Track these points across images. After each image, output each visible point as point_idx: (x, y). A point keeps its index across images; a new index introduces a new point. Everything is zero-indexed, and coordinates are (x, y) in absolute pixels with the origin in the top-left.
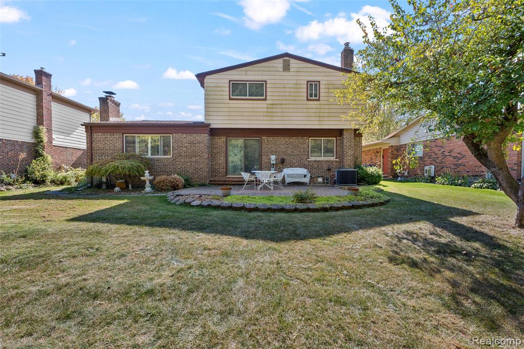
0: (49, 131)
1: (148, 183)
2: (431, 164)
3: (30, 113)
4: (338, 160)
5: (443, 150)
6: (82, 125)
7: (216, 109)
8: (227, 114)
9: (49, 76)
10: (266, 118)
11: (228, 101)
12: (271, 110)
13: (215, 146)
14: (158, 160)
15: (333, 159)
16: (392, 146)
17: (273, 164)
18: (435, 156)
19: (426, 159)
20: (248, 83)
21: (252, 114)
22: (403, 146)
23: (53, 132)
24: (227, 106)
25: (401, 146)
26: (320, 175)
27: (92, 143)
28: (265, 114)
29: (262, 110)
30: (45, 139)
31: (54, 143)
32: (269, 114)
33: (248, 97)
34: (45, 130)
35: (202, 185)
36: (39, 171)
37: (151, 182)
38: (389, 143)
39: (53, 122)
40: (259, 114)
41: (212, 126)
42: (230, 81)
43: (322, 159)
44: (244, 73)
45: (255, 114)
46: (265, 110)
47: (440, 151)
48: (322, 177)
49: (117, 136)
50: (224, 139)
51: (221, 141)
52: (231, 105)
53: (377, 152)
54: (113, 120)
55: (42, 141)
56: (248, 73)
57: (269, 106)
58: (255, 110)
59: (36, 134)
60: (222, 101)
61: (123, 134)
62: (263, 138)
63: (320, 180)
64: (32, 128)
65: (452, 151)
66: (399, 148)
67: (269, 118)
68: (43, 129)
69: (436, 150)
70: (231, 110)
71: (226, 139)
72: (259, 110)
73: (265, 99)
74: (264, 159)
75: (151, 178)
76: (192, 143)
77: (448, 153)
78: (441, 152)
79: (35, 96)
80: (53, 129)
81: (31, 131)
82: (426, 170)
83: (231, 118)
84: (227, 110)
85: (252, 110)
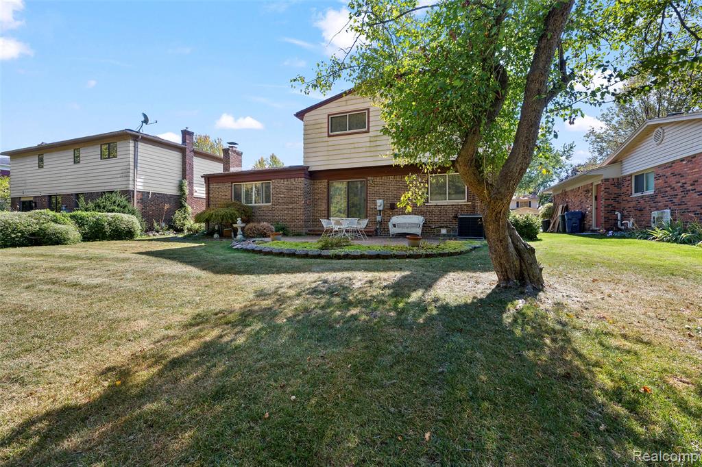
0: (191, 184)
1: (239, 230)
2: (666, 207)
3: (177, 169)
4: (470, 203)
5: (683, 181)
6: (202, 177)
7: (315, 150)
8: (326, 153)
9: (191, 134)
10: (368, 154)
11: (327, 139)
12: (374, 144)
13: (316, 191)
14: (260, 208)
15: (463, 202)
16: (607, 180)
17: (380, 211)
18: (672, 193)
19: (659, 198)
20: (348, 114)
21: (353, 151)
22: (627, 179)
23: (194, 185)
24: (326, 144)
25: (624, 178)
26: (443, 225)
27: (209, 193)
28: (368, 149)
29: (364, 145)
30: (187, 192)
31: (195, 195)
32: (373, 149)
33: (348, 131)
34: (187, 183)
35: (298, 235)
36: (180, 220)
37: (243, 229)
38: (602, 175)
39: (194, 175)
40: (360, 150)
41: (311, 169)
42: (329, 115)
43: (447, 202)
44: (344, 103)
45: (356, 150)
46: (368, 144)
47: (679, 182)
48: (446, 227)
49: (228, 185)
50: (325, 182)
51: (322, 185)
52: (330, 143)
53: (588, 191)
54: (233, 170)
55: (185, 194)
56: (349, 103)
57: (372, 139)
58: (356, 146)
59: (181, 187)
60: (321, 140)
61: (232, 183)
62: (369, 178)
63: (444, 231)
64: (177, 182)
65: (697, 181)
66: (621, 182)
67: (372, 154)
68: (186, 182)
69: (672, 181)
70: (330, 148)
71: (328, 182)
72: (360, 145)
73: (368, 131)
74: (370, 204)
75: (243, 225)
76: (289, 189)
77: (691, 185)
78: (680, 184)
79: (181, 154)
80: (194, 182)
81: (177, 185)
82: (654, 218)
83: (331, 158)
84: (326, 149)
85: (352, 146)
